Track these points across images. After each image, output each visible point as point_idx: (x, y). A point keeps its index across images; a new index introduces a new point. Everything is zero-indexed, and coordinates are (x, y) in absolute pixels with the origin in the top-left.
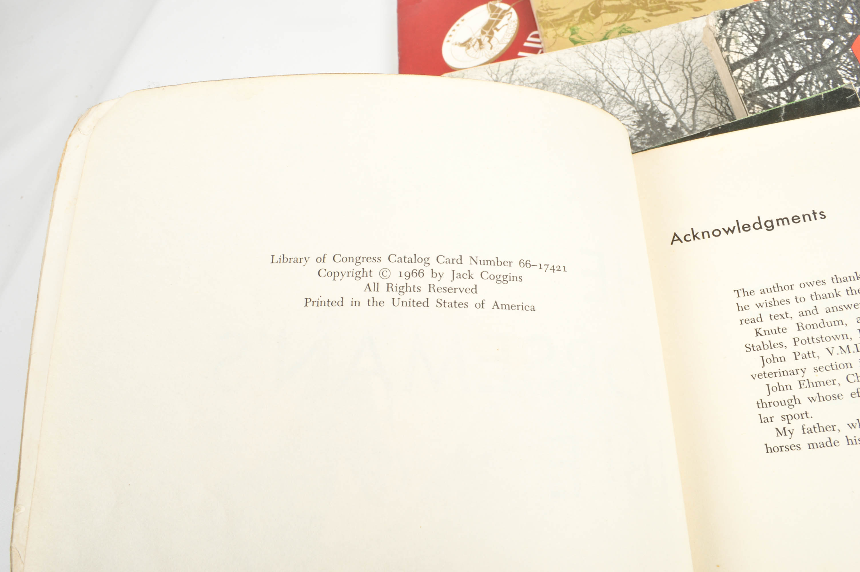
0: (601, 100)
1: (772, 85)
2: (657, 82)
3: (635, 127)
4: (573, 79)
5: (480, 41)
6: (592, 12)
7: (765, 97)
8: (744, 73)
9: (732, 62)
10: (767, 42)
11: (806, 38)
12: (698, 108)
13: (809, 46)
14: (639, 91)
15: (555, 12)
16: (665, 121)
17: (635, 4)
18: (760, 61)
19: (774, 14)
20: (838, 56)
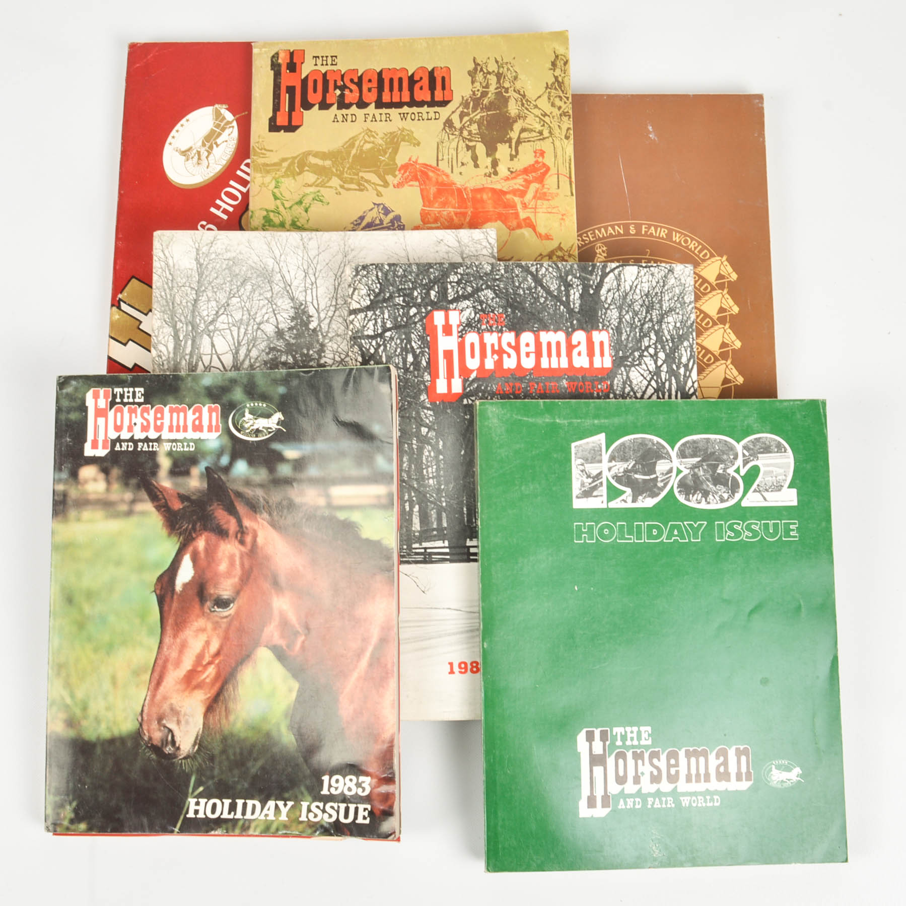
0: (272, 289)
1: (370, 334)
2: (315, 285)
3: (289, 321)
4: (255, 263)
5: (199, 153)
6: (298, 167)
7: (363, 341)
8: (356, 320)
9: (351, 308)
10: (377, 299)
11: (402, 303)
12: (334, 318)
13: (402, 310)
14: (300, 289)
15: (268, 153)
16: (309, 322)
17: (334, 170)
18: (368, 312)
19: (389, 277)
20: (415, 323)
